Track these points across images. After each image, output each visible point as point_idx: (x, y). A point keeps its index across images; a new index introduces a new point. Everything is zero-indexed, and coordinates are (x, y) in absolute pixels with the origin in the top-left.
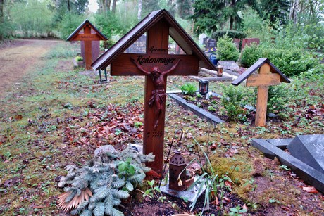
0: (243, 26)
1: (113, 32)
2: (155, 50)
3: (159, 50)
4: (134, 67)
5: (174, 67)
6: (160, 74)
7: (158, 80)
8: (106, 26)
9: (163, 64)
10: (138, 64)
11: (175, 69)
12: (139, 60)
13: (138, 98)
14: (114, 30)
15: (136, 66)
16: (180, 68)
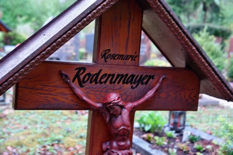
0: (223, 18)
1: (20, 20)
2: (113, 57)
3: (121, 57)
4: (67, 91)
5: (150, 93)
6: (122, 107)
7: (118, 122)
8: (9, 10)
9: (129, 85)
10: (75, 85)
11: (153, 97)
12: (77, 76)
13: (61, 137)
14: (21, 16)
15: (72, 89)
16: (163, 95)
